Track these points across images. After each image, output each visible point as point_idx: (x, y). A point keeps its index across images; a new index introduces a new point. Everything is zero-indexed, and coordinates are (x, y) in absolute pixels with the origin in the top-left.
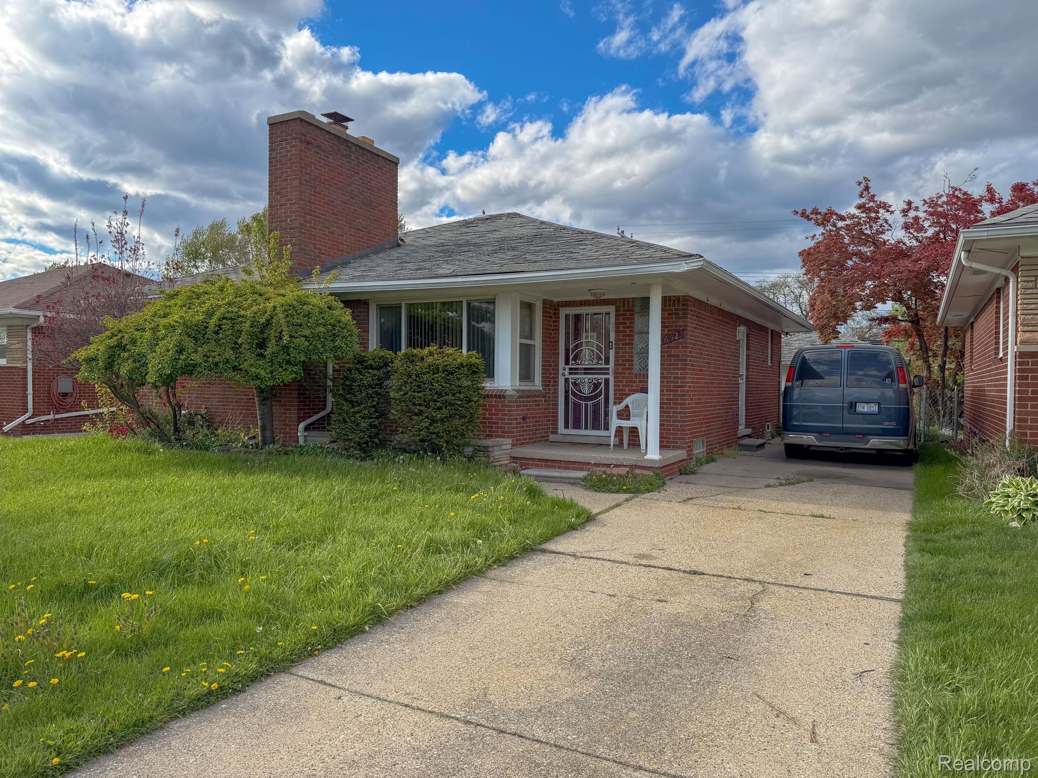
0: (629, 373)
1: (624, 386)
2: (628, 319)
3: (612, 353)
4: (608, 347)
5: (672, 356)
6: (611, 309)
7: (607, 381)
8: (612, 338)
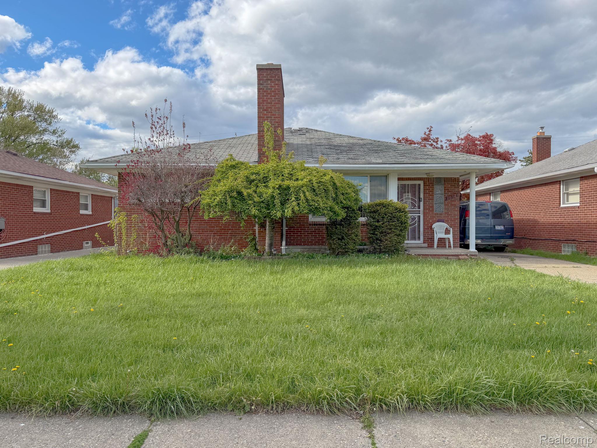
0: (432, 213)
1: (429, 219)
2: (431, 187)
3: (422, 204)
4: (420, 201)
5: (452, 205)
6: (421, 183)
7: (419, 217)
8: (422, 196)
